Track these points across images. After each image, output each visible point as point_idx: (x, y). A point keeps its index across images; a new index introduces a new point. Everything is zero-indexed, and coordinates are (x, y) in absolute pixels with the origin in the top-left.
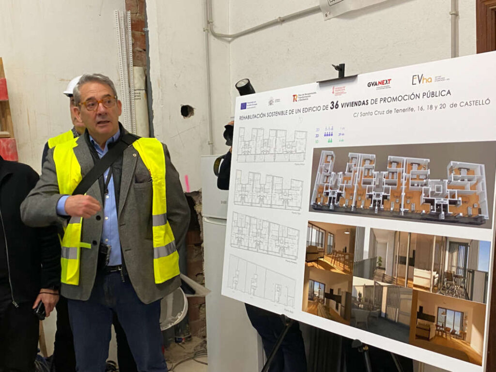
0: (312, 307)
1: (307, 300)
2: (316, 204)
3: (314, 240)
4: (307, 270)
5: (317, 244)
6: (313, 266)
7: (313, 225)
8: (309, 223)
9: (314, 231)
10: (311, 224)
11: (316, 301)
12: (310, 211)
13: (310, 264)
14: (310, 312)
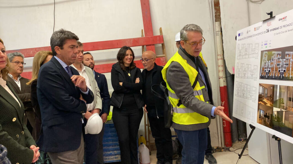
0: (260, 121)
1: (258, 118)
2: (262, 76)
3: (261, 92)
4: (259, 104)
5: (262, 93)
6: (260, 103)
7: (261, 85)
8: (260, 84)
9: (261, 87)
10: (260, 85)
11: (261, 118)
12: (260, 79)
13: (260, 102)
14: (260, 123)
